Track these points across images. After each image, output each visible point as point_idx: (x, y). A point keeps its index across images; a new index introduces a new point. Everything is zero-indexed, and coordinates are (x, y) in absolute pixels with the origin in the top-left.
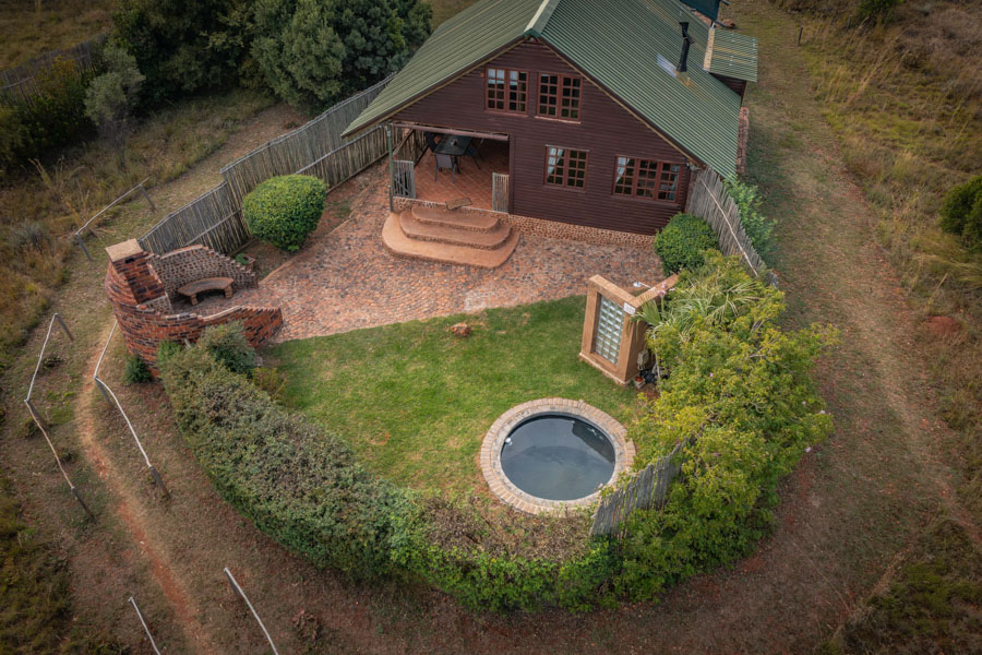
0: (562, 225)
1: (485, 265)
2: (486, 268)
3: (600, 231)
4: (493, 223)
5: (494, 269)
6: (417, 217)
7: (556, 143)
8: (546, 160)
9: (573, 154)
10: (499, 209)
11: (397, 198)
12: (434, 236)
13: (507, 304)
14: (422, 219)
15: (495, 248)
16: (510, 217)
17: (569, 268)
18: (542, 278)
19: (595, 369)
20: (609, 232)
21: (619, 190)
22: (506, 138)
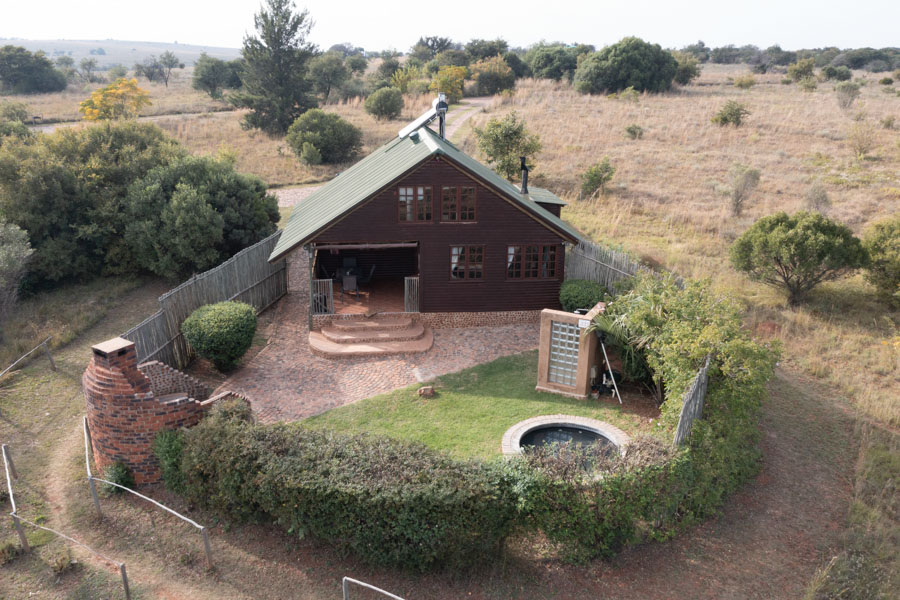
0: (466, 314)
1: (418, 349)
2: (419, 352)
3: (498, 313)
4: (409, 321)
5: (426, 352)
6: (341, 326)
7: (457, 243)
8: (450, 260)
9: (472, 250)
10: (412, 309)
11: (316, 316)
12: (363, 338)
13: (452, 371)
14: (346, 327)
15: (419, 338)
16: (422, 315)
17: (486, 342)
18: (470, 351)
19: (554, 394)
20: (505, 313)
21: (511, 275)
22: (415, 245)
